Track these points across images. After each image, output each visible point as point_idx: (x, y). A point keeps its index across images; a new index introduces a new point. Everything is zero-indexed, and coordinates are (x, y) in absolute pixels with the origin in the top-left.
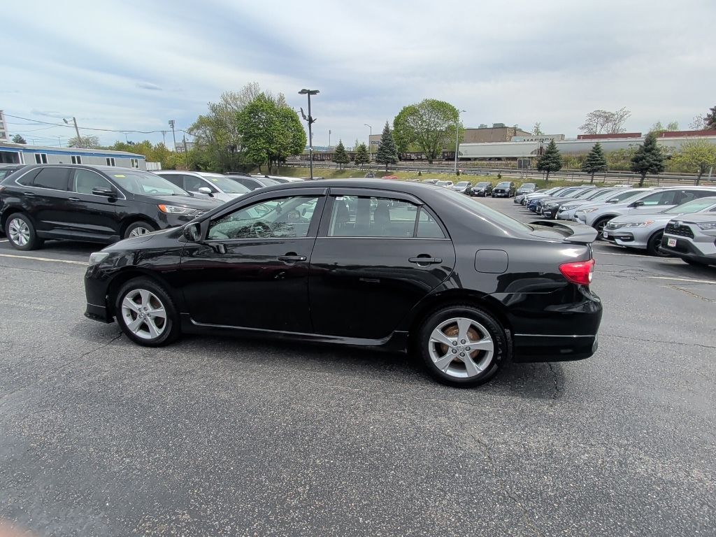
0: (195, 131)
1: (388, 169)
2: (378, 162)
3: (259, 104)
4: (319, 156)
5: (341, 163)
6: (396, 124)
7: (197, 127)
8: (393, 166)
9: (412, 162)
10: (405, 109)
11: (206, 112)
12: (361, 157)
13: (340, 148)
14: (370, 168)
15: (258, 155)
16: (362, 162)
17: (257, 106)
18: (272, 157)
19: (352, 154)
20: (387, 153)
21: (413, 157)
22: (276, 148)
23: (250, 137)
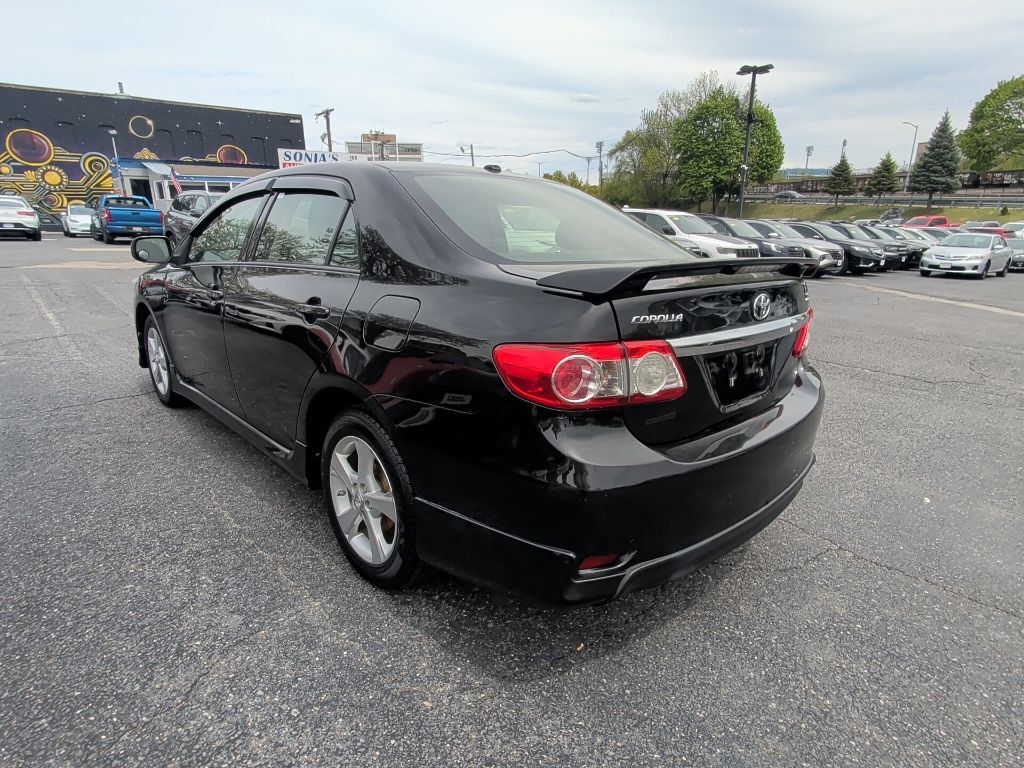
0: (618, 154)
1: (933, 203)
2: (912, 190)
3: (711, 104)
4: (810, 184)
5: (838, 193)
6: (978, 115)
7: (621, 148)
8: (946, 197)
9: (999, 191)
10: (1003, 86)
11: (636, 124)
12: (879, 183)
13: (842, 169)
14: (896, 202)
15: (698, 185)
16: (880, 191)
17: (708, 108)
18: (720, 188)
19: (863, 178)
20: (935, 172)
21: (1008, 179)
22: (728, 173)
23: (690, 157)
